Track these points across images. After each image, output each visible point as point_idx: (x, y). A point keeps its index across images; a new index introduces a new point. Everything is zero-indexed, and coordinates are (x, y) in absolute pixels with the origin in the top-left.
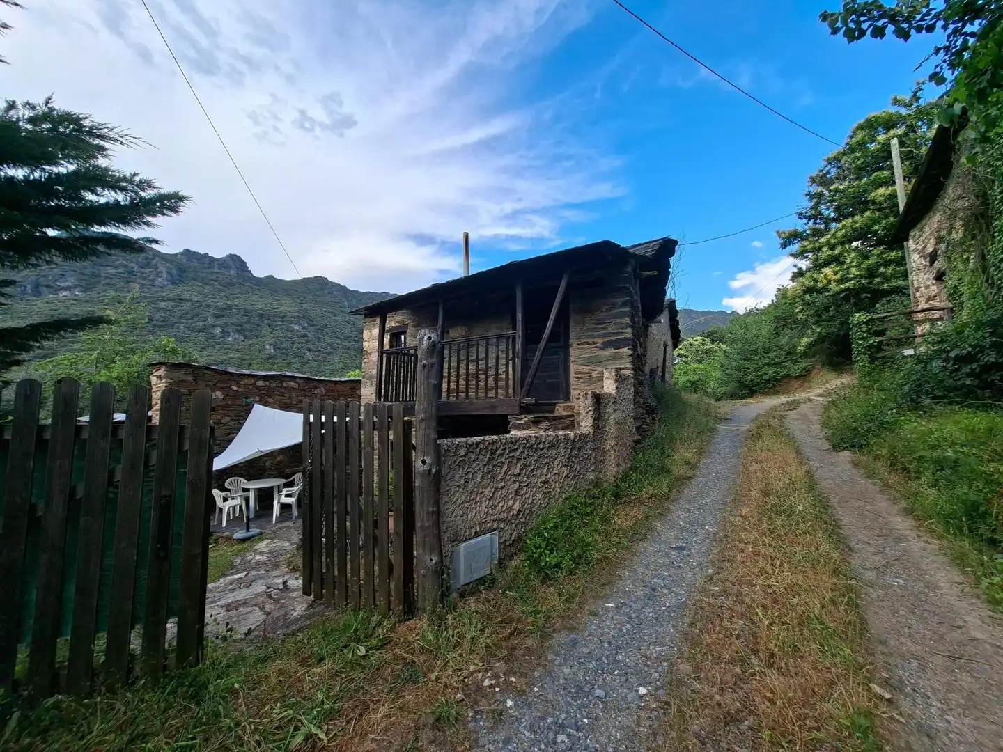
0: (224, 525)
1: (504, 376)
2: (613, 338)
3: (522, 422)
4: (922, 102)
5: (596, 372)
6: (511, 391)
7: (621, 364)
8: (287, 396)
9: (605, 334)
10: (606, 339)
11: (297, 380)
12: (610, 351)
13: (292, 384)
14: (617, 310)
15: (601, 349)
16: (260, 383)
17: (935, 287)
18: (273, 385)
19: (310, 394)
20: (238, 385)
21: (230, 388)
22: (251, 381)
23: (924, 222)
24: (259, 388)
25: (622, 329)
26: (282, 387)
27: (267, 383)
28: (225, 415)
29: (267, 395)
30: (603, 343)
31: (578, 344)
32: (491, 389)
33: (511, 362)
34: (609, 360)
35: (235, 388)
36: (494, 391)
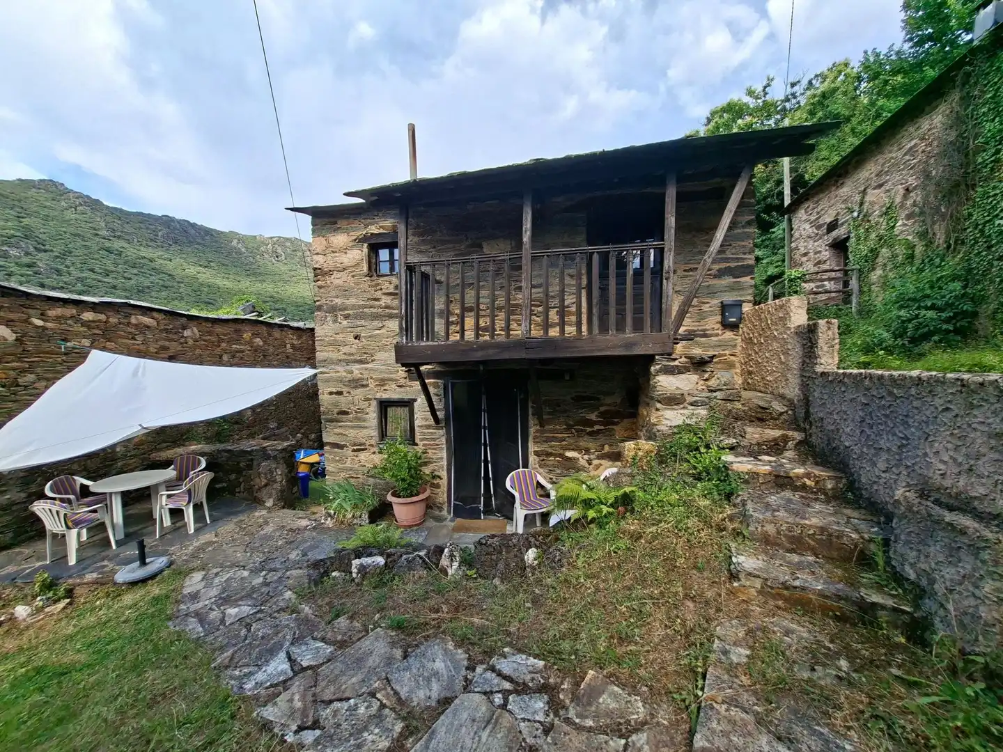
0: (72, 560)
1: (573, 309)
2: (732, 265)
3: (676, 363)
4: (768, 98)
5: (707, 305)
6: (584, 328)
7: (741, 296)
8: (140, 338)
9: (722, 259)
10: (723, 266)
11: (155, 315)
12: (728, 280)
13: (146, 320)
14: (739, 231)
15: (715, 276)
16: (88, 316)
17: (827, 253)
18: (113, 320)
19: (175, 337)
20: (43, 316)
21: (27, 321)
22: (72, 311)
23: (821, 196)
24: (86, 324)
25: (745, 254)
26: (129, 324)
27: (102, 317)
28: (23, 371)
29: (104, 336)
30: (719, 270)
31: (685, 271)
32: (554, 325)
33: (584, 293)
34: (725, 291)
35: (39, 322)
36: (557, 329)
